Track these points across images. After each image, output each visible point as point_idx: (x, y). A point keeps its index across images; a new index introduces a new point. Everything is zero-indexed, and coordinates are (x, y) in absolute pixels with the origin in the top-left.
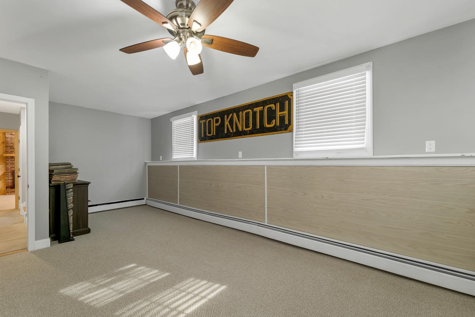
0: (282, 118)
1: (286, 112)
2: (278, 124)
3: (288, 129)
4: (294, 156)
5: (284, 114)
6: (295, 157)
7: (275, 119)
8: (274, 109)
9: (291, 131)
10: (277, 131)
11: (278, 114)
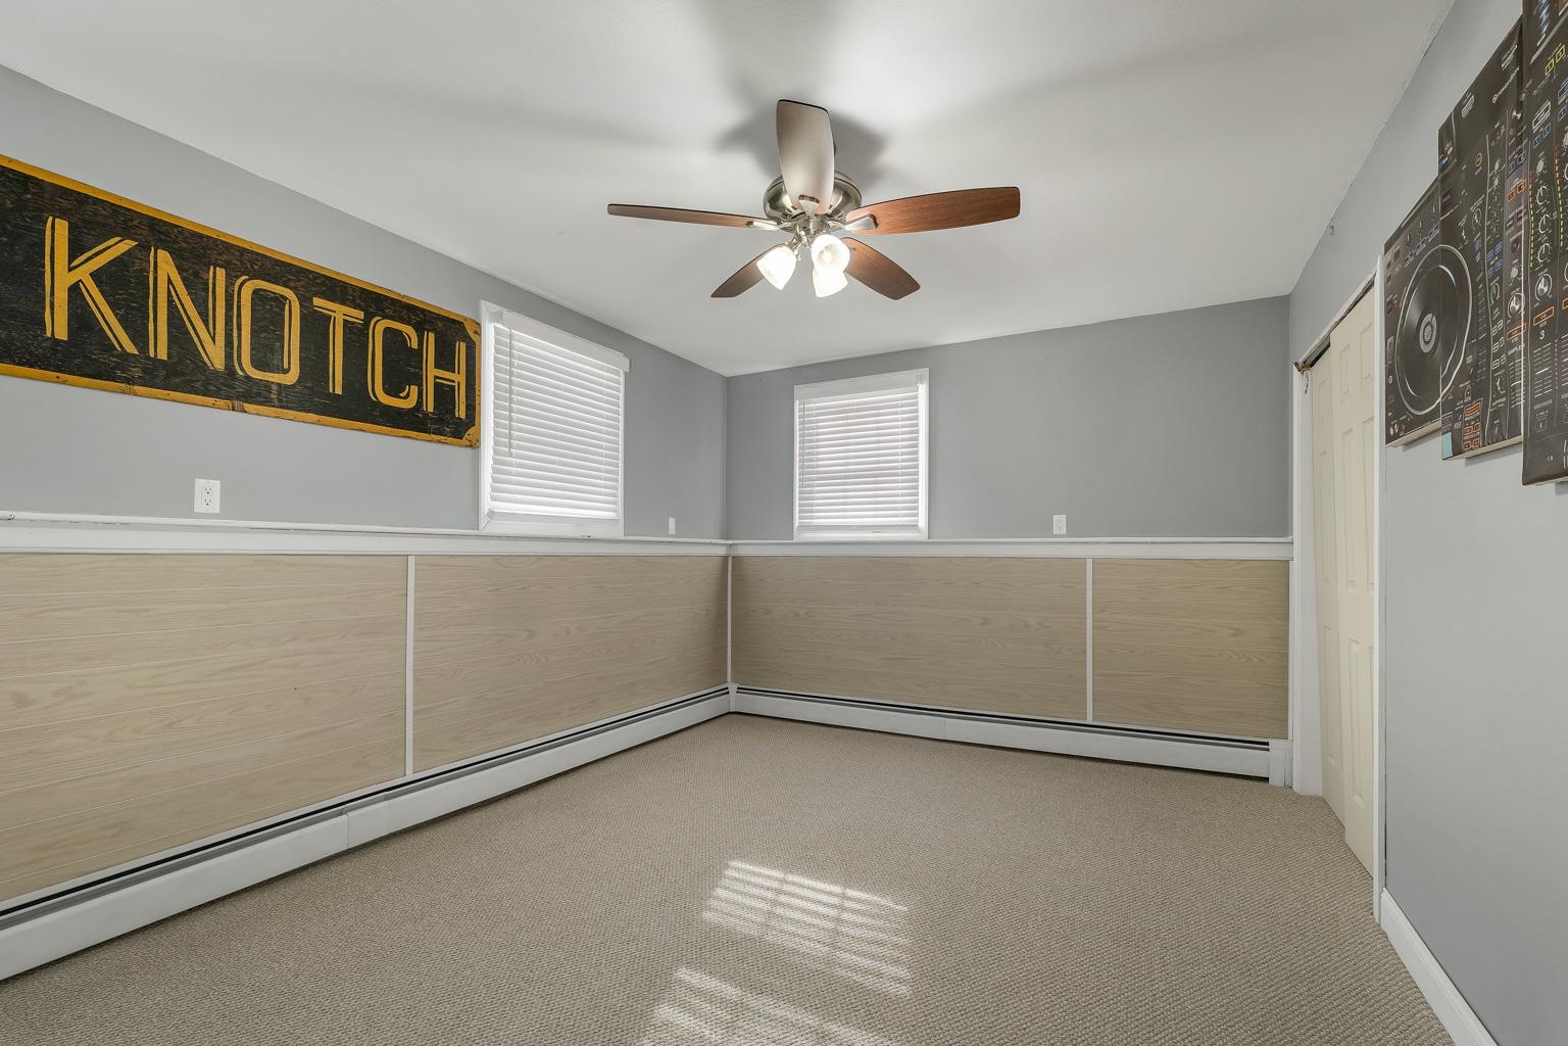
0: (445, 394)
1: (459, 378)
2: (431, 409)
3: (466, 436)
4: (481, 527)
5: (454, 382)
6: (486, 527)
7: (420, 386)
8: (415, 345)
9: (475, 445)
10: (425, 431)
11: (431, 372)
